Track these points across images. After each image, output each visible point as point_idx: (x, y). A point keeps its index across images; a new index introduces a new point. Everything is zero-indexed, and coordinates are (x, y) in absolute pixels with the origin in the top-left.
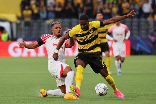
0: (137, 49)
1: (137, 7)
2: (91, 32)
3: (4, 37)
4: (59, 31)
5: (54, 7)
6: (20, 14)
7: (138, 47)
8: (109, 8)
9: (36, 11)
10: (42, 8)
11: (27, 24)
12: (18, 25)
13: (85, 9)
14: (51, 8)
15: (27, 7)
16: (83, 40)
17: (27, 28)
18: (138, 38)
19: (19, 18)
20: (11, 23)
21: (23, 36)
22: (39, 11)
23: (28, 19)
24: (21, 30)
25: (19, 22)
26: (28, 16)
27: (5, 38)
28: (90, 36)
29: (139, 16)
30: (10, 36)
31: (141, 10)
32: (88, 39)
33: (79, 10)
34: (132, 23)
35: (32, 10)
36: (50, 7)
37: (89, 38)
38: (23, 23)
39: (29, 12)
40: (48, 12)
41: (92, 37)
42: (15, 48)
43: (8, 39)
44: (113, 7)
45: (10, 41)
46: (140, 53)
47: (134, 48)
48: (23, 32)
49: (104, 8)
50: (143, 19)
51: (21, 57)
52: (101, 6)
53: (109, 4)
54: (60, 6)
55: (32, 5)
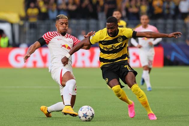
0: (172, 58)
1: (172, 5)
2: (120, 41)
4: (64, 28)
5: (67, 4)
6: (23, 14)
7: (173, 56)
9: (44, 10)
10: (52, 5)
11: (33, 26)
12: (21, 27)
13: (107, 7)
14: (63, 6)
15: (32, 5)
16: (108, 48)
17: (32, 31)
18: (173, 45)
19: (22, 18)
20: (12, 24)
21: (27, 41)
22: (48, 9)
23: (33, 20)
24: (25, 33)
25: (22, 23)
26: (34, 16)
27: (4, 43)
28: (118, 46)
29: (174, 17)
30: (11, 42)
31: (177, 9)
32: (114, 48)
33: (99, 9)
34: (165, 25)
35: (39, 8)
37: (116, 48)
38: (27, 25)
39: (35, 11)
41: (119, 47)
42: (17, 56)
43: (9, 44)
44: (141, 5)
45: (10, 48)
46: (176, 63)
47: (168, 57)
48: (27, 36)
50: (179, 21)
51: (25, 67)
52: (126, 4)
53: (136, 2)
54: (74, 3)
55: (39, 2)
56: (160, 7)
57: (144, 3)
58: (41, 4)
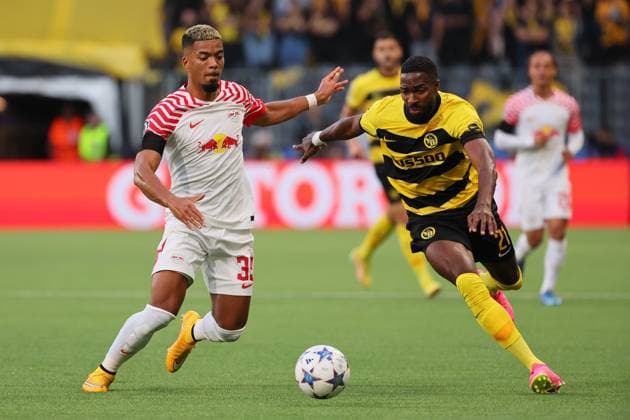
3: (91, 142)
4: (212, 71)
5: (307, 14)
8: (541, 22)
9: (227, 33)
10: (256, 18)
12: (151, 92)
13: (440, 23)
14: (295, 22)
15: (189, 17)
20: (121, 83)
27: (94, 146)
30: (117, 141)
36: (286, 15)
38: (172, 84)
40: (279, 35)
42: (136, 191)
43: (109, 151)
45: (114, 162)
49: (522, 22)
52: (506, 12)
53: (540, 6)
54: (331, 12)
55: (212, 6)
56: (620, 23)
57: (565, 9)
58: (220, 13)
